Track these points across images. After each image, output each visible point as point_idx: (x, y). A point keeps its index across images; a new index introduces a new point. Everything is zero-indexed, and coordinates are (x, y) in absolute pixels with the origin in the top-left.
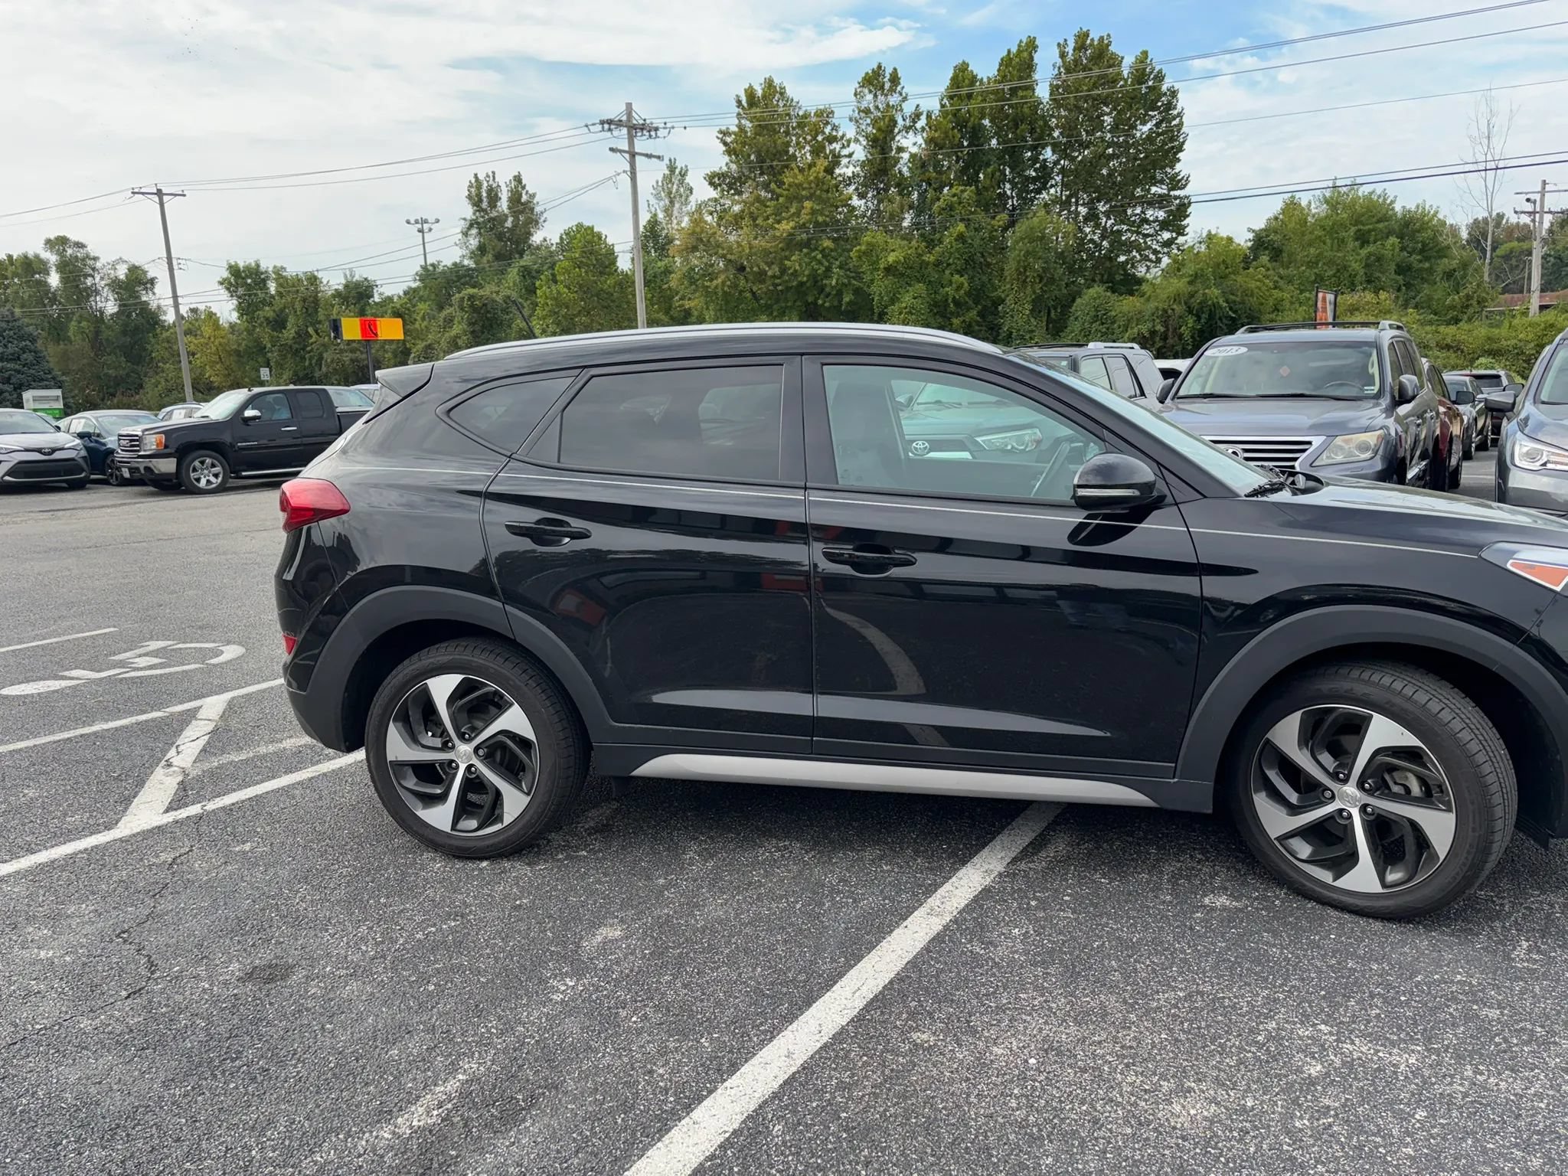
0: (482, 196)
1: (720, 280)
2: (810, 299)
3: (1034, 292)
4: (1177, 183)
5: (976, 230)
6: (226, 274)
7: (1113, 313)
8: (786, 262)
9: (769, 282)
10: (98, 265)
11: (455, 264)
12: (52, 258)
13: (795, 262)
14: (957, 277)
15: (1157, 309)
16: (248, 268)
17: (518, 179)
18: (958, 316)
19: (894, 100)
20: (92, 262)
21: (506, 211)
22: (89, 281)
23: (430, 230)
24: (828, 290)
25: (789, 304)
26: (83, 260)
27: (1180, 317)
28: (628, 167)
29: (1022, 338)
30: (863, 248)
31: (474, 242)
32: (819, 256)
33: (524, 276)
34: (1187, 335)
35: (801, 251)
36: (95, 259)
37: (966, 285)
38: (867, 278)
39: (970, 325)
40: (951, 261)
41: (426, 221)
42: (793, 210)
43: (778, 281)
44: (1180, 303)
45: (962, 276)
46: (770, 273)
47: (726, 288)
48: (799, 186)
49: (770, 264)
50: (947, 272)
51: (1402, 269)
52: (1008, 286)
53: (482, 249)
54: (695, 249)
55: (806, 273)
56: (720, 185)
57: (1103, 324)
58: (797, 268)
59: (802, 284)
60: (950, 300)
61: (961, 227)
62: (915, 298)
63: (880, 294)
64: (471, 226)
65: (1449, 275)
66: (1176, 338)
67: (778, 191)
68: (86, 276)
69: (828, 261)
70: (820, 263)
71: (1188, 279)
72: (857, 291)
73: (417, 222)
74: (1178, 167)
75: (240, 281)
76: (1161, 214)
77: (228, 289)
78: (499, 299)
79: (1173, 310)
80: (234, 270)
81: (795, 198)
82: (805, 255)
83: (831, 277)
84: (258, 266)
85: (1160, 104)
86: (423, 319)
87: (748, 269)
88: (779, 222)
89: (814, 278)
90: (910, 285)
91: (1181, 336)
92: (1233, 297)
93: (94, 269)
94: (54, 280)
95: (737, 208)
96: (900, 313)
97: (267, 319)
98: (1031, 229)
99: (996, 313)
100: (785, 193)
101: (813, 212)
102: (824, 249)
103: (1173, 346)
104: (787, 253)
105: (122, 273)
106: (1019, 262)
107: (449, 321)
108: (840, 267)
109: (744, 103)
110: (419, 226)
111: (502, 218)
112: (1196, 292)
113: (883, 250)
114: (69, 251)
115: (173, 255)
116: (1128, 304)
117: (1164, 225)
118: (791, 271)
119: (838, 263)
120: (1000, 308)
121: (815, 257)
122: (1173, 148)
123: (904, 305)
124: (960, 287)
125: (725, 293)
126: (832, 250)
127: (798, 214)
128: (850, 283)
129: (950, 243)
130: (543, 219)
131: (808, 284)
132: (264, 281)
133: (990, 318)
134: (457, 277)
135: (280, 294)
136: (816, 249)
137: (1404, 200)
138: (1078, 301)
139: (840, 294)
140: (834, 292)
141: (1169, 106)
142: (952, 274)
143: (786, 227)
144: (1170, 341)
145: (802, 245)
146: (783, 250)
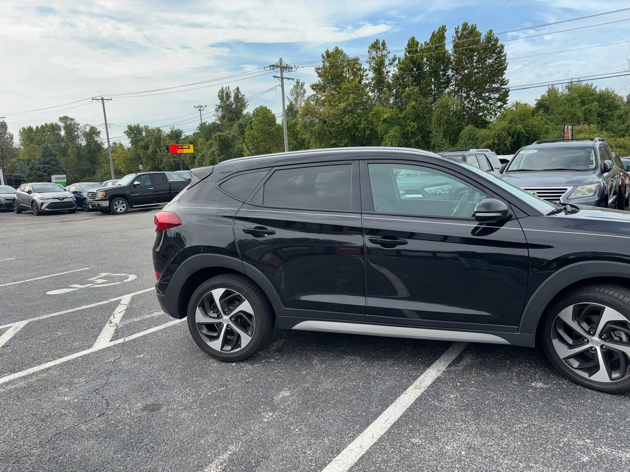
0: (224, 95)
1: (317, 127)
2: (353, 133)
3: (444, 128)
4: (503, 83)
5: (420, 104)
6: (127, 129)
7: (477, 136)
8: (343, 119)
9: (336, 127)
10: (79, 127)
11: (213, 123)
12: (62, 125)
13: (347, 118)
14: (412, 123)
15: (496, 134)
16: (135, 127)
17: (238, 89)
18: (413, 138)
19: (384, 53)
20: (77, 126)
21: (233, 102)
22: (76, 133)
23: (203, 110)
24: (360, 129)
25: (344, 136)
26: (74, 125)
27: (505, 137)
28: (280, 84)
29: (439, 147)
30: (374, 112)
31: (220, 114)
32: (356, 116)
33: (240, 127)
34: (508, 145)
35: (349, 114)
36: (78, 124)
37: (416, 126)
38: (375, 124)
39: (418, 142)
40: (410, 116)
41: (202, 106)
42: (345, 98)
43: (340, 127)
44: (505, 131)
45: (414, 122)
46: (336, 124)
47: (319, 130)
48: (348, 88)
49: (336, 120)
50: (408, 121)
51: (600, 115)
52: (433, 126)
53: (223, 117)
54: (307, 115)
55: (351, 123)
56: (316, 89)
57: (473, 140)
58: (348, 121)
59: (349, 127)
60: (410, 132)
61: (414, 103)
62: (395, 132)
63: (381, 131)
64: (219, 108)
65: (620, 117)
66: (504, 146)
67: (340, 91)
68: (75, 131)
69: (360, 118)
70: (356, 119)
71: (508, 122)
72: (372, 130)
73: (198, 107)
74: (504, 76)
75: (132, 132)
76: (497, 96)
77: (127, 135)
78: (230, 136)
79: (502, 134)
80: (130, 128)
81: (347, 93)
82: (351, 116)
83: (361, 124)
84: (139, 126)
85: (496, 51)
86: (201, 144)
87: (328, 122)
88: (340, 103)
89: (354, 124)
90: (393, 127)
91: (505, 145)
92: (528, 128)
93: (78, 128)
94: (63, 133)
95: (323, 98)
96: (389, 138)
97: (142, 146)
98: (443, 103)
99: (428, 137)
100: (342, 91)
101: (354, 99)
102: (358, 113)
103: (502, 149)
104: (343, 115)
105: (88, 130)
106: (437, 116)
107: (211, 145)
108: (365, 120)
109: (325, 57)
110: (199, 108)
111: (231, 105)
112: (512, 127)
113: (382, 113)
114: (69, 122)
115: (108, 123)
116: (483, 132)
117: (498, 100)
118: (345, 122)
119: (364, 119)
120: (430, 135)
121: (355, 116)
122: (502, 69)
123: (391, 135)
124: (413, 127)
125: (319, 132)
126: (361, 114)
127: (348, 100)
128: (369, 126)
129: (409, 109)
130: (247, 104)
131: (352, 127)
132: (141, 131)
133: (426, 139)
134: (214, 128)
135: (146, 136)
136: (355, 113)
137: (600, 87)
138: (462, 131)
139: (365, 131)
140: (362, 130)
141: (501, 52)
142: (410, 122)
143: (343, 105)
144: (501, 147)
145: (350, 112)
146: (342, 114)
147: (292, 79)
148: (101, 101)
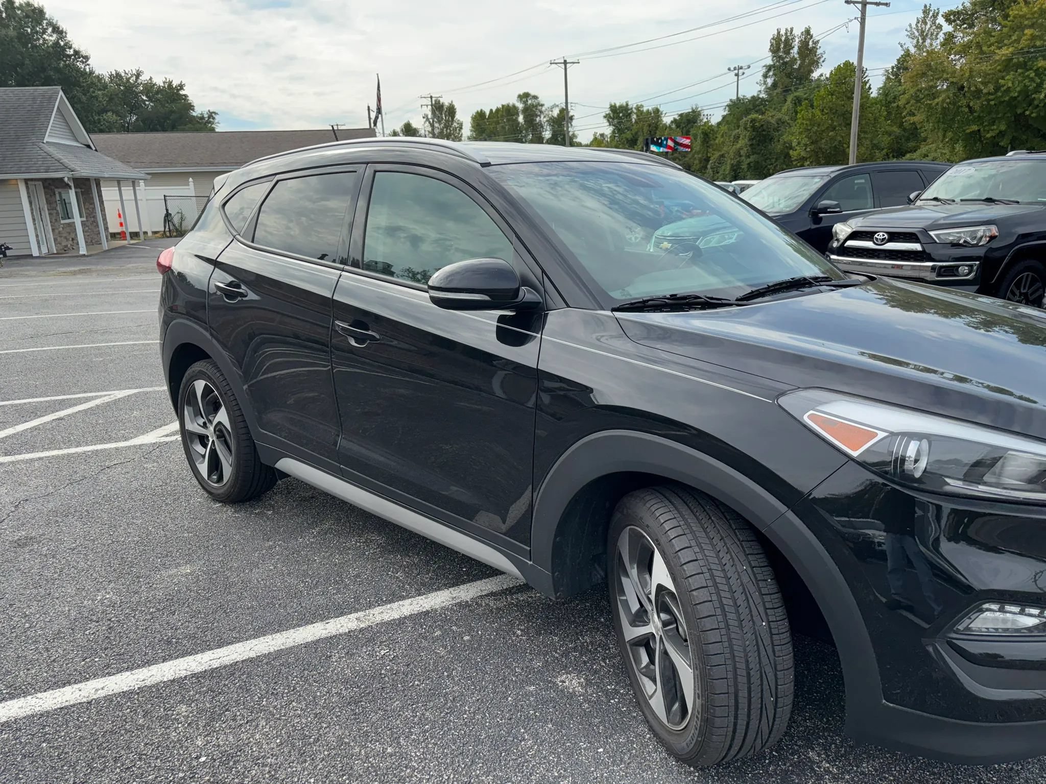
0: (780, 45)
1: (941, 99)
2: (1019, 111)
6: (608, 111)
8: (1000, 81)
9: (984, 99)
10: (544, 109)
11: (753, 97)
12: (520, 106)
13: (1009, 80)
16: (621, 107)
17: (808, 32)
20: (540, 108)
21: (796, 56)
22: (538, 119)
23: (743, 74)
24: (1036, 102)
25: (1000, 116)
26: (536, 106)
31: (770, 81)
32: (1033, 75)
33: (795, 103)
35: (1016, 71)
36: (542, 105)
41: (741, 68)
42: (1014, 38)
43: (991, 97)
46: (985, 91)
47: (945, 105)
48: (1021, 17)
49: (986, 84)
53: (775, 85)
54: (924, 74)
55: (1018, 89)
56: (954, 21)
58: (1011, 85)
59: (1013, 99)
64: (769, 70)
67: (1004, 22)
68: (537, 116)
69: (1040, 78)
70: (1032, 80)
73: (735, 69)
75: (615, 115)
77: (608, 121)
78: (773, 121)
80: (613, 108)
81: (1018, 27)
82: (1020, 75)
83: (1040, 92)
84: (627, 105)
86: (722, 136)
87: (966, 89)
88: (1000, 48)
89: (1024, 92)
93: (541, 112)
94: (521, 119)
95: (966, 40)
97: (627, 139)
100: (1009, 24)
101: (1032, 38)
102: (1038, 69)
104: (1004, 74)
105: (556, 112)
107: (737, 138)
110: (736, 71)
111: (794, 60)
114: (530, 102)
118: (1005, 88)
121: (1028, 76)
125: (944, 108)
127: (1018, 41)
130: (822, 59)
131: (1019, 99)
132: (630, 115)
134: (755, 104)
135: (636, 122)
136: (1031, 69)
140: (1042, 105)
143: (1006, 51)
146: (1000, 71)
147: (887, 4)
148: (563, 66)
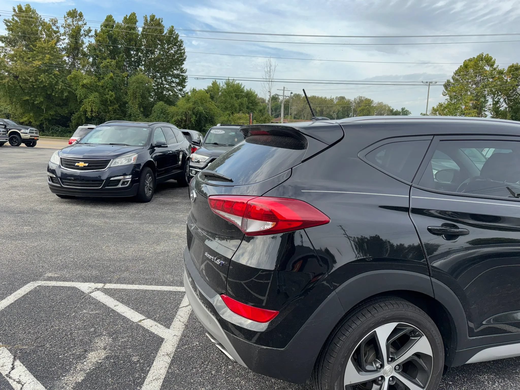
2: (49, 93)
3: (139, 101)
4: (182, 71)
5: (117, 76)
7: (168, 111)
8: (38, 77)
9: (29, 84)
13: (42, 77)
14: (110, 92)
15: (183, 112)
18: (111, 106)
19: (80, 23)
24: (57, 90)
25: (39, 94)
27: (191, 115)
29: (135, 116)
30: (72, 76)
32: (53, 77)
34: (193, 122)
35: (45, 74)
37: (114, 95)
38: (74, 87)
39: (115, 110)
40: (108, 86)
42: (40, 57)
43: (34, 84)
44: (190, 110)
45: (112, 92)
46: (30, 80)
47: (9, 84)
49: (30, 77)
50: (107, 90)
51: (248, 108)
52: (130, 98)
55: (47, 82)
56: (5, 41)
57: (164, 115)
58: (44, 80)
59: (45, 86)
60: (108, 100)
61: (111, 74)
62: (95, 98)
63: (80, 94)
65: (260, 111)
66: (189, 122)
67: (34, 48)
69: (57, 79)
70: (53, 79)
71: (193, 103)
72: (69, 92)
74: (183, 66)
76: (177, 80)
79: (188, 112)
81: (41, 52)
82: (47, 75)
83: (58, 85)
85: (177, 44)
87: (20, 78)
88: (34, 60)
89: (51, 84)
90: (92, 93)
91: (191, 121)
92: (206, 111)
95: (13, 52)
96: (89, 103)
98: (138, 79)
99: (125, 107)
100: (37, 50)
101: (50, 59)
102: (54, 74)
103: (188, 124)
104: (39, 74)
106: (134, 90)
108: (62, 82)
109: (17, 10)
112: (195, 108)
113: (80, 78)
116: (172, 109)
117: (178, 84)
118: (40, 81)
119: (61, 80)
120: (127, 105)
121: (51, 77)
122: (182, 59)
123: (90, 100)
124: (112, 96)
125: (9, 86)
126: (58, 75)
127: (43, 59)
128: (66, 89)
129: (108, 79)
131: (48, 87)
133: (122, 108)
136: (51, 74)
138: (155, 106)
139: (62, 92)
140: (60, 91)
141: (180, 46)
142: (109, 91)
143: (37, 63)
144: (187, 122)
145: (44, 71)
146: (36, 72)
